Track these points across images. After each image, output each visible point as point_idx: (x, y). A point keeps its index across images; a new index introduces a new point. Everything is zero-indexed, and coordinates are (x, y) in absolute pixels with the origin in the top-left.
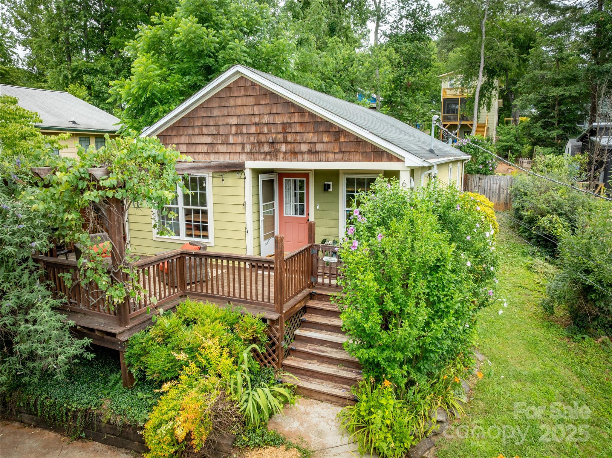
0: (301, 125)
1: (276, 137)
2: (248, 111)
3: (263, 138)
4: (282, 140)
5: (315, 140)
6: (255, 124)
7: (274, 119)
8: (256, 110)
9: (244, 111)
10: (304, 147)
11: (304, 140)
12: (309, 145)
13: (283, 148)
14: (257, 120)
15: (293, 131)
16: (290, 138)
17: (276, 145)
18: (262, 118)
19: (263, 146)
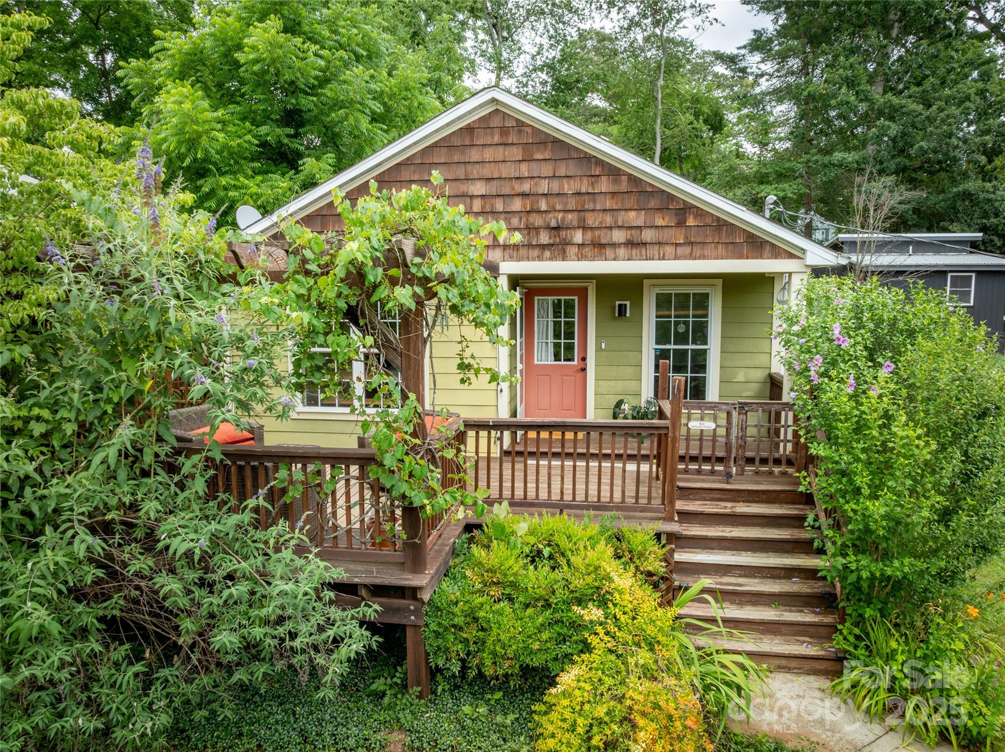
0: (613, 198)
1: (563, 219)
2: (507, 171)
3: (537, 220)
4: (575, 223)
5: (640, 222)
6: (523, 195)
7: (561, 186)
8: (524, 169)
9: (499, 171)
10: (619, 236)
11: (620, 223)
12: (629, 232)
13: (578, 237)
14: (526, 187)
15: (598, 208)
16: (592, 220)
17: (563, 233)
18: (536, 184)
19: (538, 234)
